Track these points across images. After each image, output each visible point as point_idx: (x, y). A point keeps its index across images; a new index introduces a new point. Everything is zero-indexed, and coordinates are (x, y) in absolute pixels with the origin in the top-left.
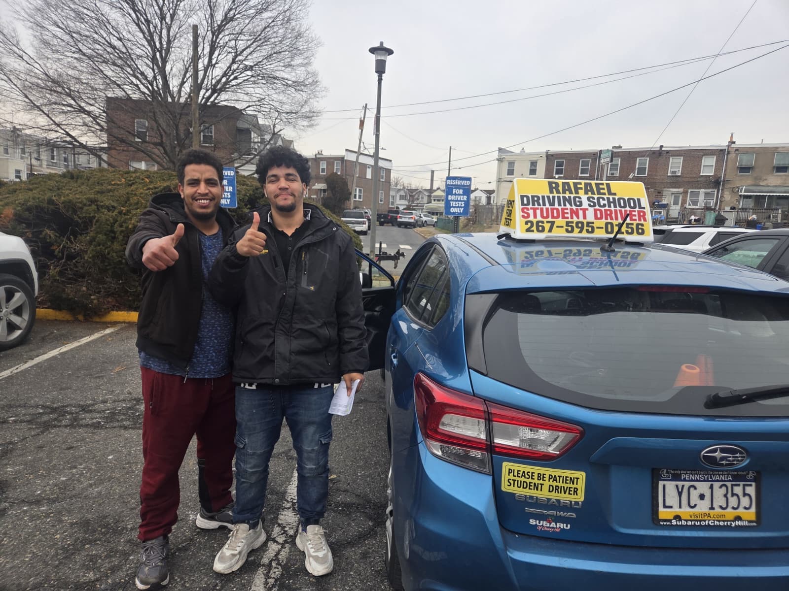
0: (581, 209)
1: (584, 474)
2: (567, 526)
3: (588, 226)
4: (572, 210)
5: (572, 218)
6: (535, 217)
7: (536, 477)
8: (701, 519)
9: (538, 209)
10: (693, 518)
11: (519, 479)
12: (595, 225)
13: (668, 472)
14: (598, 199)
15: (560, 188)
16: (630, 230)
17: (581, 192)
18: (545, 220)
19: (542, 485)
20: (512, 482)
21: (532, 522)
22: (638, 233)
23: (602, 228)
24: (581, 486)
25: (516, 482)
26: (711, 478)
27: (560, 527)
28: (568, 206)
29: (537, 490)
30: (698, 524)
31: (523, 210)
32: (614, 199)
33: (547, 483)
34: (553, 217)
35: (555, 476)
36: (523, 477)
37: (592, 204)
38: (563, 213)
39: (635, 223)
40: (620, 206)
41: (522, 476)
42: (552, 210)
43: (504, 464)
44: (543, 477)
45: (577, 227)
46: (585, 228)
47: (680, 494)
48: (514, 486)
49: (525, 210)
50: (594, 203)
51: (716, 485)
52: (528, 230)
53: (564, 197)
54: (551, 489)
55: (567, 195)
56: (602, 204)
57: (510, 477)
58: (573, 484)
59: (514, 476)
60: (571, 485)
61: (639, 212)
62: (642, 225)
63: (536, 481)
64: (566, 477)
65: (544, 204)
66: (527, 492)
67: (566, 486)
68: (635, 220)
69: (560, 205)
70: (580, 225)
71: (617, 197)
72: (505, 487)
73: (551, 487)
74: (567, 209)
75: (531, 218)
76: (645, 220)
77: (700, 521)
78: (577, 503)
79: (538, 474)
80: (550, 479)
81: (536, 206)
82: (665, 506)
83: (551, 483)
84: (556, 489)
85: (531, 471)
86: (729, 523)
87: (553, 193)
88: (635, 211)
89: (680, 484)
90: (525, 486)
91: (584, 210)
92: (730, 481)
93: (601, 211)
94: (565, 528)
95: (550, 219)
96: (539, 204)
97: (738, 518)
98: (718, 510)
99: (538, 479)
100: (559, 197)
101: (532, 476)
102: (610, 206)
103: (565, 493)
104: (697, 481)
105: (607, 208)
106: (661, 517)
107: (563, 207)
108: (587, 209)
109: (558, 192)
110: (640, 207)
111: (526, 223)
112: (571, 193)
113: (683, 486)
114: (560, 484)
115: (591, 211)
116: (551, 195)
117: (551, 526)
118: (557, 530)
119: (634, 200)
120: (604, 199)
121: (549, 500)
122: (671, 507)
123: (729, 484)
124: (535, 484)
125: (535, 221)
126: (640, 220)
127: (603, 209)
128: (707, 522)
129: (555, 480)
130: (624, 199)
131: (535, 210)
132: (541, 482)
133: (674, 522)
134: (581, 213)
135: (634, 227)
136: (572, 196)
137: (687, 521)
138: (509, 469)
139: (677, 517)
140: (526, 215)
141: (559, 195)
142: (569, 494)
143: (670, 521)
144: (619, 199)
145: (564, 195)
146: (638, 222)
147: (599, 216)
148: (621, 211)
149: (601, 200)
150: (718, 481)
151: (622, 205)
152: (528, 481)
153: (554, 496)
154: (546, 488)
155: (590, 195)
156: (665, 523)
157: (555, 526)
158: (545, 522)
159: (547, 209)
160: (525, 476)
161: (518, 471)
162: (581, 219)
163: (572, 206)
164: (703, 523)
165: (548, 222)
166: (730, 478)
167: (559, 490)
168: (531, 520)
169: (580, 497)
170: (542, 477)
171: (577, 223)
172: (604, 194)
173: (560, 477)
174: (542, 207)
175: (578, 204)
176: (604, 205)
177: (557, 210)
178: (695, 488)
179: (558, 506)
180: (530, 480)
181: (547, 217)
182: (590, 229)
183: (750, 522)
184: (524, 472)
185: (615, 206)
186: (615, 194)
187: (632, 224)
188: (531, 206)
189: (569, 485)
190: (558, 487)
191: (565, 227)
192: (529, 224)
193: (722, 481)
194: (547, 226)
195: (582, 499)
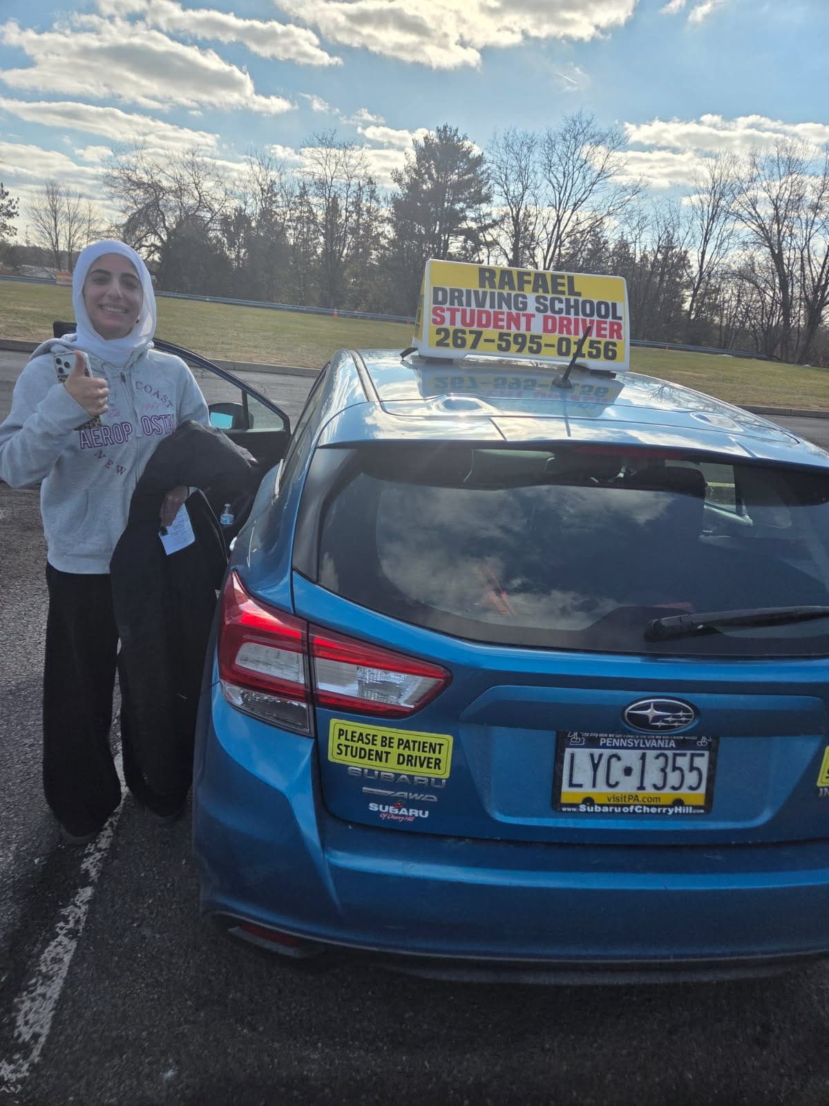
0: (524, 315)
1: (450, 738)
2: (424, 814)
3: (532, 342)
4: (509, 315)
5: (509, 327)
6: (453, 322)
7: (379, 742)
8: (623, 803)
9: (458, 310)
10: (612, 802)
11: (355, 745)
12: (543, 342)
13: (579, 735)
14: (553, 300)
15: (497, 280)
16: (594, 352)
17: (528, 288)
18: (467, 329)
19: (387, 753)
20: (343, 749)
21: (373, 807)
22: (607, 357)
23: (553, 346)
24: (446, 756)
25: (349, 749)
26: (644, 743)
27: (413, 815)
28: (505, 309)
29: (381, 760)
30: (618, 810)
31: (434, 311)
32: (576, 301)
33: (395, 752)
34: (480, 325)
35: (408, 741)
36: (360, 742)
37: (542, 308)
38: (497, 320)
39: (603, 340)
40: (585, 314)
41: (359, 740)
42: (480, 313)
43: (333, 721)
44: (390, 742)
45: (516, 342)
46: (528, 344)
47: (595, 767)
48: (346, 754)
49: (439, 312)
50: (545, 306)
51: (651, 754)
52: (440, 343)
53: (500, 295)
54: (401, 760)
55: (505, 292)
56: (557, 309)
57: (340, 742)
58: (434, 752)
59: (346, 739)
60: (431, 755)
61: (612, 324)
62: (614, 344)
63: (379, 748)
64: (424, 743)
65: (469, 304)
66: (367, 764)
67: (423, 755)
68: (605, 336)
69: (492, 306)
70: (520, 340)
71: (581, 299)
72: (333, 756)
73: (401, 757)
74: (503, 313)
75: (447, 325)
76: (619, 337)
77: (622, 806)
78: (438, 781)
79: (383, 737)
80: (399, 745)
81: (456, 306)
82: (571, 785)
83: (401, 751)
84: (408, 760)
85: (372, 732)
86: (664, 810)
87: (485, 287)
88: (605, 323)
89: (597, 752)
90: (362, 755)
91: (529, 317)
92: (672, 748)
93: (554, 319)
94: (421, 816)
95: (475, 328)
96: (461, 304)
97: (679, 802)
98: (650, 790)
99: (382, 746)
100: (492, 294)
101: (374, 740)
102: (568, 313)
103: (422, 765)
104: (622, 748)
105: (564, 315)
106: (564, 800)
107: (496, 309)
108: (533, 316)
109: (492, 286)
110: (615, 317)
111: (439, 332)
112: (512, 288)
113: (601, 756)
114: (415, 753)
115: (539, 318)
116: (481, 290)
117: (401, 813)
118: (409, 819)
119: (606, 305)
120: (561, 301)
121: (397, 775)
122: (580, 786)
123: (670, 753)
124: (377, 752)
125: (451, 329)
126: (611, 336)
127: (557, 316)
128: (632, 808)
129: (407, 746)
130: (591, 303)
131: (453, 312)
132: (387, 749)
133: (583, 808)
134: (523, 320)
135: (602, 347)
136: (513, 293)
137: (602, 806)
138: (340, 730)
139: (589, 801)
140: (439, 319)
141: (493, 290)
142: (428, 767)
143: (576, 806)
144: (584, 302)
145: (501, 291)
146: (608, 339)
147: (550, 327)
148: (584, 321)
149: (556, 302)
150: (654, 748)
151: (588, 312)
152: (367, 747)
153: (405, 770)
154: (393, 758)
155: (541, 292)
156: (569, 809)
157: (406, 813)
158: (391, 808)
159: (472, 312)
160: (362, 740)
161: (353, 732)
162: (523, 330)
163: (510, 308)
164: (625, 810)
165: (471, 332)
166: (673, 744)
167: (413, 761)
168: (371, 805)
169: (444, 773)
170: (387, 742)
171: (516, 337)
172: (563, 293)
173: (414, 742)
174: (465, 307)
175: (521, 306)
176: (560, 311)
177: (488, 313)
178: (619, 759)
179: (410, 784)
180: (370, 746)
181: (471, 324)
182: (535, 347)
183: (695, 807)
184: (361, 734)
185: (577, 313)
186: (579, 294)
187: (599, 342)
188: (447, 305)
189: (427, 755)
190: (412, 756)
191: (497, 342)
192: (443, 333)
193: (661, 748)
194: (470, 339)
195: (447, 775)
